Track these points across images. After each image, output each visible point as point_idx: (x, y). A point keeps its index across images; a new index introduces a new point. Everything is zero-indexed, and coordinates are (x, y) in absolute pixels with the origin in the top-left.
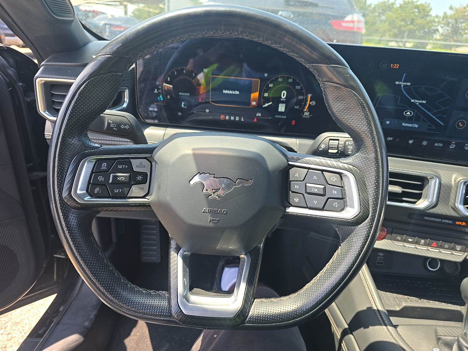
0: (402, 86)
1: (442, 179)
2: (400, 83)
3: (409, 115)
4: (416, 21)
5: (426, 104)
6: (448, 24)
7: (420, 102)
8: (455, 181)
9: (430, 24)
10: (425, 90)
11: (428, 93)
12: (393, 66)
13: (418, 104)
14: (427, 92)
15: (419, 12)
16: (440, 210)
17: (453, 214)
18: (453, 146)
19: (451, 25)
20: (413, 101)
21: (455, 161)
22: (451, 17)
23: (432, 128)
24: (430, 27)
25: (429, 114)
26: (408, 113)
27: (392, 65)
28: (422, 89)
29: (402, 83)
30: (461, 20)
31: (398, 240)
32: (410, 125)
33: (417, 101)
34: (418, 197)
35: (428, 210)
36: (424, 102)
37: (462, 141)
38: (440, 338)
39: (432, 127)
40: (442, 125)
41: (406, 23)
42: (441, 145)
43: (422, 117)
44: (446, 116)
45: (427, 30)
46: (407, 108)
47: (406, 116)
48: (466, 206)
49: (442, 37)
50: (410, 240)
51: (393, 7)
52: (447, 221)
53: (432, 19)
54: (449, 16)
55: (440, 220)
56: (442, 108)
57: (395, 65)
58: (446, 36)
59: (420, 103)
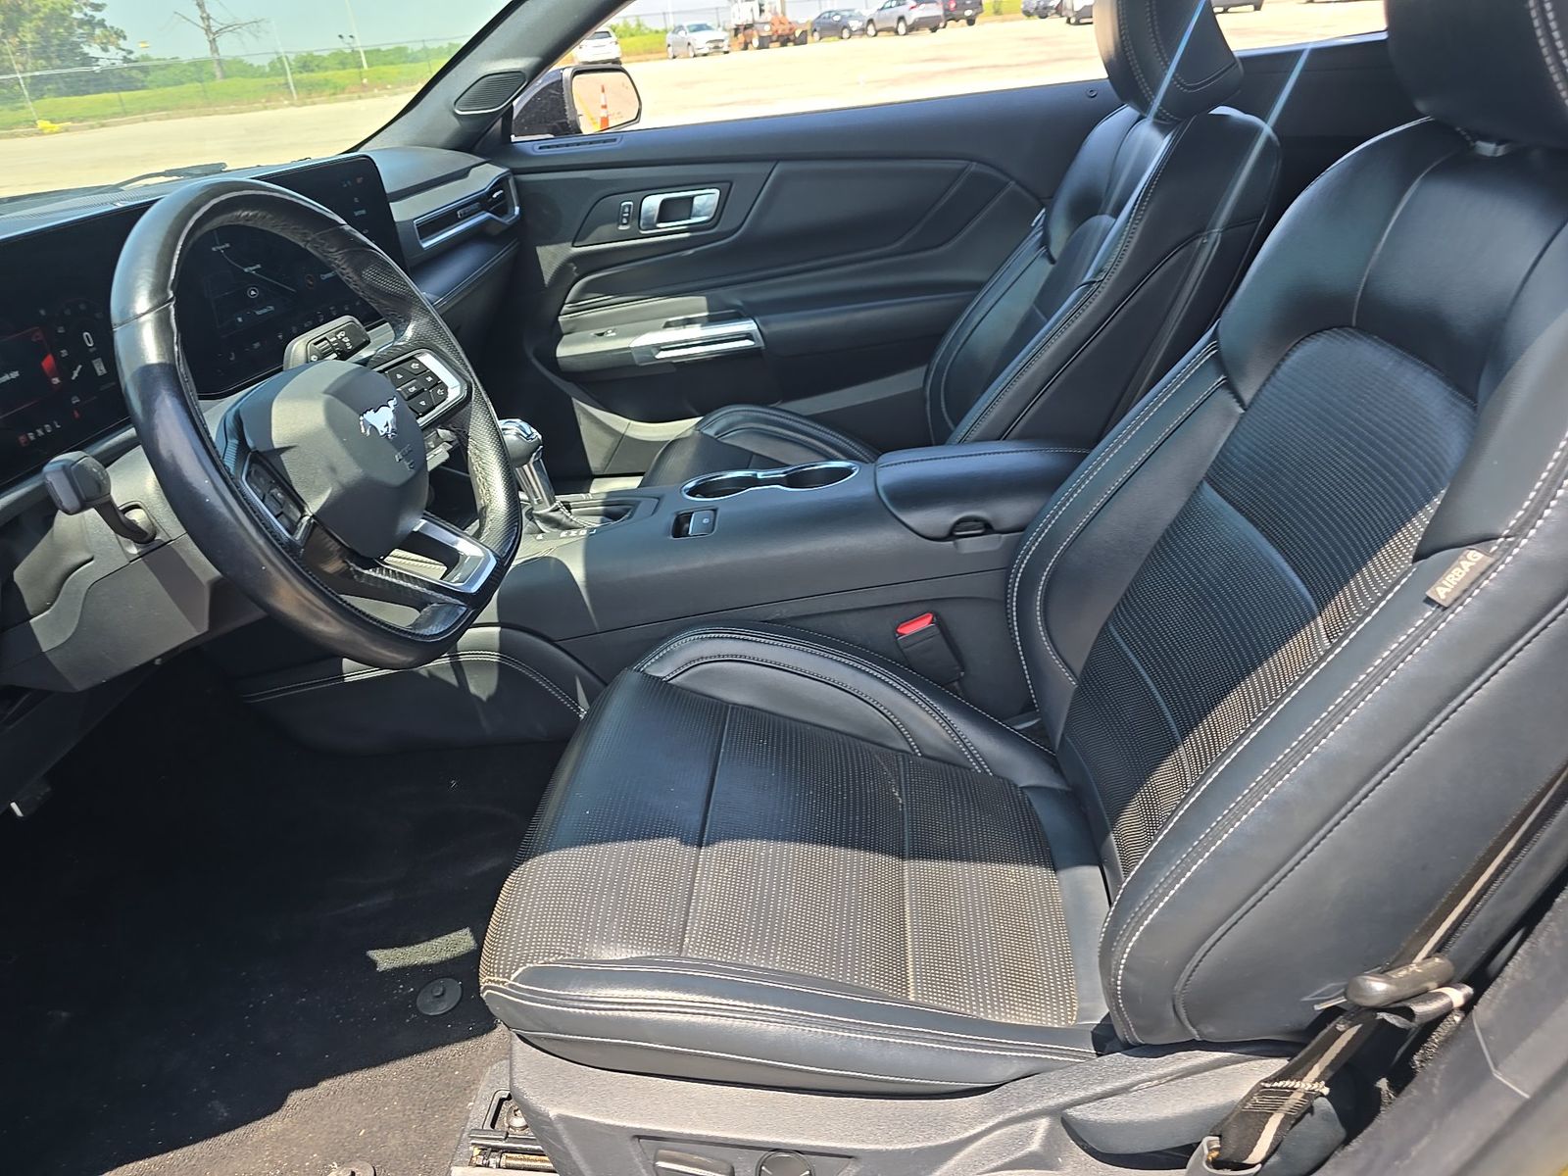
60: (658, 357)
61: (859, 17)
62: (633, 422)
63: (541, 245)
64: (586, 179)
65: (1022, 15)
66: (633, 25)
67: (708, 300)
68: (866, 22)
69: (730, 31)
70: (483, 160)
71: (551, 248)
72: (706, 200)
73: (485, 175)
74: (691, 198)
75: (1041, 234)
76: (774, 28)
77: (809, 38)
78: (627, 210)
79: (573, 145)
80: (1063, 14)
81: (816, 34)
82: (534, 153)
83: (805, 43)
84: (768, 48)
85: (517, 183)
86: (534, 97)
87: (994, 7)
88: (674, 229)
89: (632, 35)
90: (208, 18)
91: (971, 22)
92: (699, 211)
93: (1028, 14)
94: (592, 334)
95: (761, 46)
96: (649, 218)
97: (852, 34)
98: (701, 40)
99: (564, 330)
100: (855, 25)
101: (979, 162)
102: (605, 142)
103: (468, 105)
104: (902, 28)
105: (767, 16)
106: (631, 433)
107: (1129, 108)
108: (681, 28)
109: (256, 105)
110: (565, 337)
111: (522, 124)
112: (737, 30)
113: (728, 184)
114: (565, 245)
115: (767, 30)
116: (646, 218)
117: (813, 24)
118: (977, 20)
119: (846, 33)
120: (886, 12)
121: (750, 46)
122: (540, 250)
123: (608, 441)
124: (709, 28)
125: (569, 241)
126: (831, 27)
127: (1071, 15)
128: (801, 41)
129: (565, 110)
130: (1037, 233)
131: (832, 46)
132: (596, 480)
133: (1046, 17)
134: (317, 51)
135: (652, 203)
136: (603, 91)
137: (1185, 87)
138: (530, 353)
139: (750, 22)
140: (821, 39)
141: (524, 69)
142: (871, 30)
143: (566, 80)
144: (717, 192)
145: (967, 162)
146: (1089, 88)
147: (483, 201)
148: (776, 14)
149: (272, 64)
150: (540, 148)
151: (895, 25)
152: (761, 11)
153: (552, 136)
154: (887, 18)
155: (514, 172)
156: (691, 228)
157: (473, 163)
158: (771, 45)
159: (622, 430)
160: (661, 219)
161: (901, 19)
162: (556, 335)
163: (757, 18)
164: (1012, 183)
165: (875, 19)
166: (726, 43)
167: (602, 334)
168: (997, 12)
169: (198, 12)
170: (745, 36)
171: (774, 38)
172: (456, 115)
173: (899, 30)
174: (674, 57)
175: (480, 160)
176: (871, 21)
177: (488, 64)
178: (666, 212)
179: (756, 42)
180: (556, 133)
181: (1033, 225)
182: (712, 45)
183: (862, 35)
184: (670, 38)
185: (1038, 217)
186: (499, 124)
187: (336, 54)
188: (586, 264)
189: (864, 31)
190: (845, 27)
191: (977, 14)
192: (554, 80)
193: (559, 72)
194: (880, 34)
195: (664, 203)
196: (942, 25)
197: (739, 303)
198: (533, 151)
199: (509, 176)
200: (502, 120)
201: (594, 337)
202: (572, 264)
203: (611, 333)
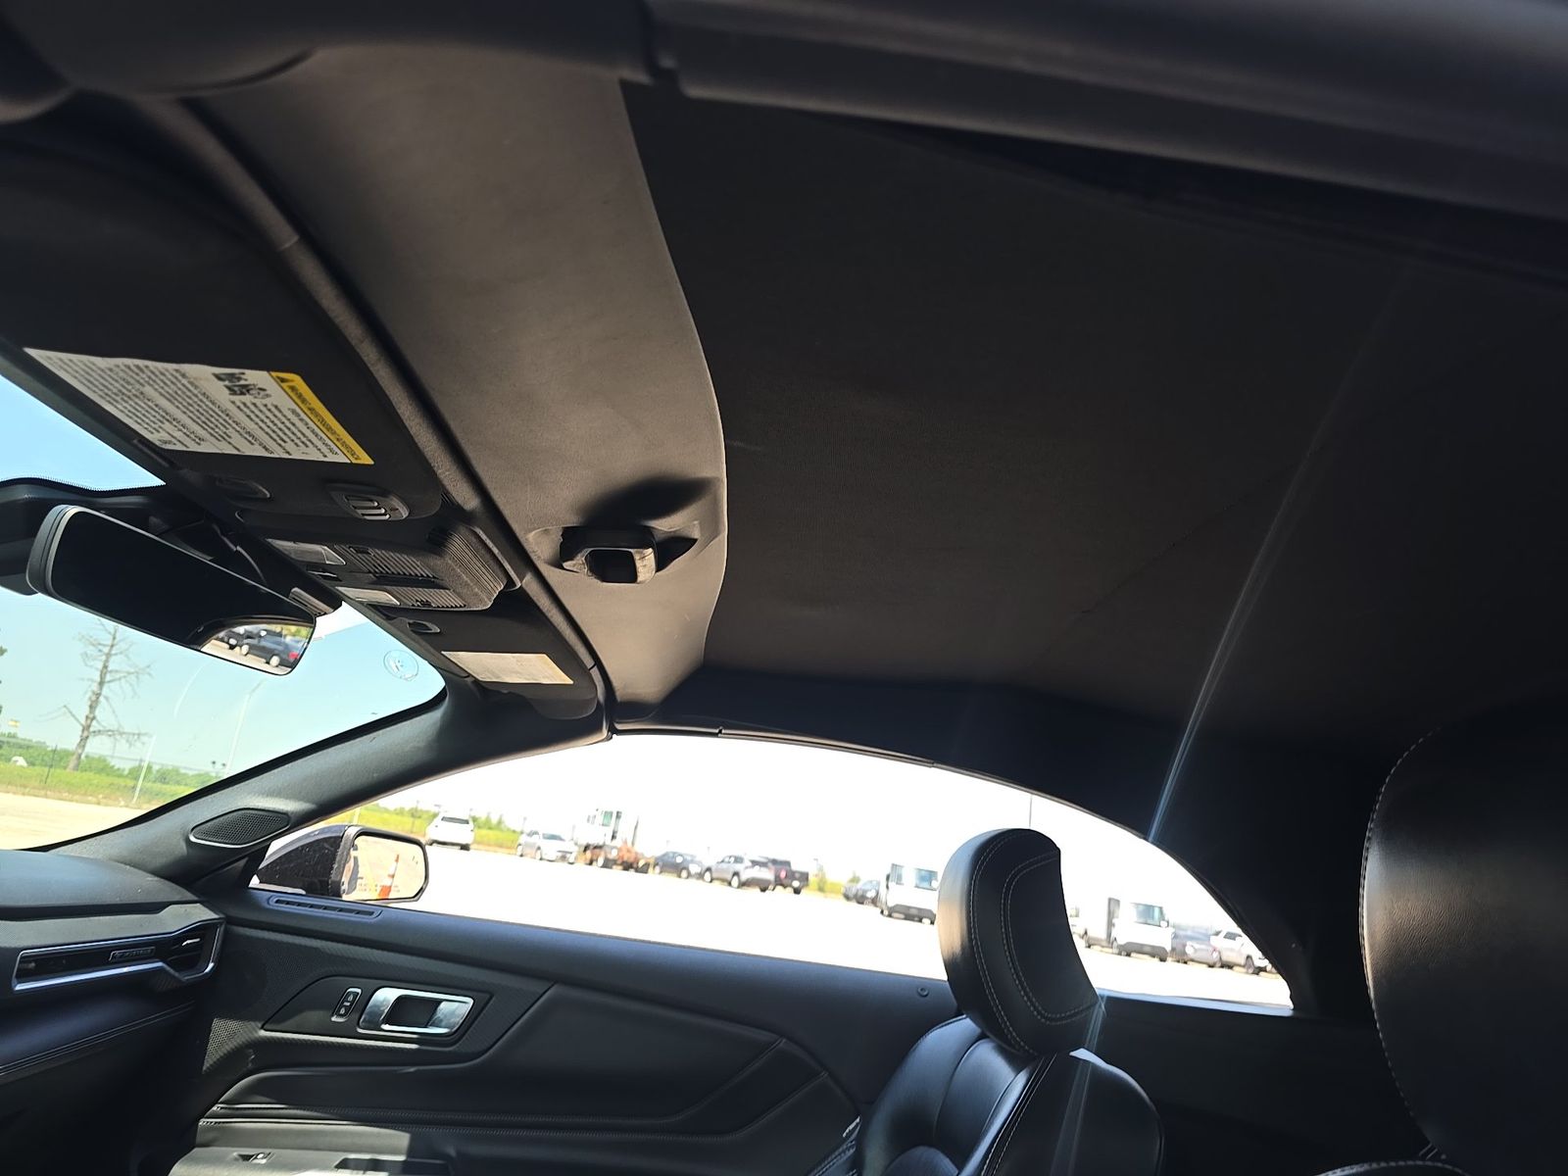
61: (699, 863)
63: (221, 1017)
64: (316, 949)
65: (842, 897)
66: (494, 821)
67: (412, 1140)
68: (704, 869)
69: (580, 846)
70: (196, 898)
71: (233, 1024)
72: (455, 1008)
73: (185, 915)
74: (439, 1002)
75: (852, 1151)
76: (621, 854)
77: (650, 870)
78: (351, 998)
79: (319, 907)
80: (878, 904)
81: (658, 869)
82: (268, 906)
83: (646, 873)
84: (611, 868)
85: (227, 934)
86: (302, 846)
87: (819, 884)
88: (402, 1036)
89: (490, 828)
90: (94, 718)
91: (797, 891)
92: (441, 1021)
93: (847, 897)
94: (235, 1154)
95: (605, 866)
96: (376, 1014)
97: (689, 875)
98: (551, 849)
99: (199, 1139)
100: (694, 869)
101: (790, 1039)
102: (358, 912)
103: (207, 835)
104: (735, 882)
105: (618, 843)
107: (968, 1020)
108: (536, 833)
109: (90, 798)
110: (195, 1150)
111: (276, 871)
112: (586, 848)
113: (488, 996)
114: (252, 1024)
115: (613, 854)
116: (370, 1014)
117: (657, 859)
118: (803, 891)
119: (684, 874)
120: (724, 866)
121: (594, 863)
122: (217, 1023)
124: (560, 839)
125: (260, 1021)
126: (672, 866)
127: (884, 907)
128: (644, 870)
129: (332, 868)
130: (848, 1149)
131: (670, 879)
133: (862, 903)
134: (185, 768)
135: (387, 996)
136: (397, 860)
137: (1043, 1016)
139: (601, 843)
140: (661, 872)
141: (292, 813)
142: (707, 876)
143: (348, 837)
144: (471, 1001)
145: (775, 1036)
146: (921, 988)
147: (164, 947)
148: (626, 842)
149: (131, 771)
150: (277, 902)
151: (729, 879)
152: (614, 837)
153: (304, 892)
154: (723, 870)
155: (230, 921)
156: (423, 1039)
157: (177, 898)
158: (614, 867)
160: (389, 1020)
161: (736, 874)
162: (185, 1144)
163: (608, 842)
164: (825, 1074)
165: (713, 869)
166: (574, 855)
167: (246, 1158)
168: (821, 889)
169: (87, 711)
170: (593, 854)
171: (619, 862)
172: (188, 841)
173: (733, 883)
174: (522, 856)
175: (190, 896)
176: (709, 869)
177: (253, 798)
178: (400, 1012)
179: (601, 861)
180: (311, 890)
181: (844, 1135)
182: (560, 854)
183: (698, 879)
184: (523, 839)
185: (851, 1127)
186: (242, 863)
187: (199, 775)
188: (268, 1054)
189: (701, 876)
190: (684, 868)
191: (803, 887)
192: (334, 835)
193: (343, 828)
194: (716, 883)
195: (400, 999)
196: (771, 887)
197: (451, 1151)
198: (268, 903)
199: (221, 924)
200: (247, 862)
201: (236, 1159)
202: (251, 1051)
203: (262, 1158)
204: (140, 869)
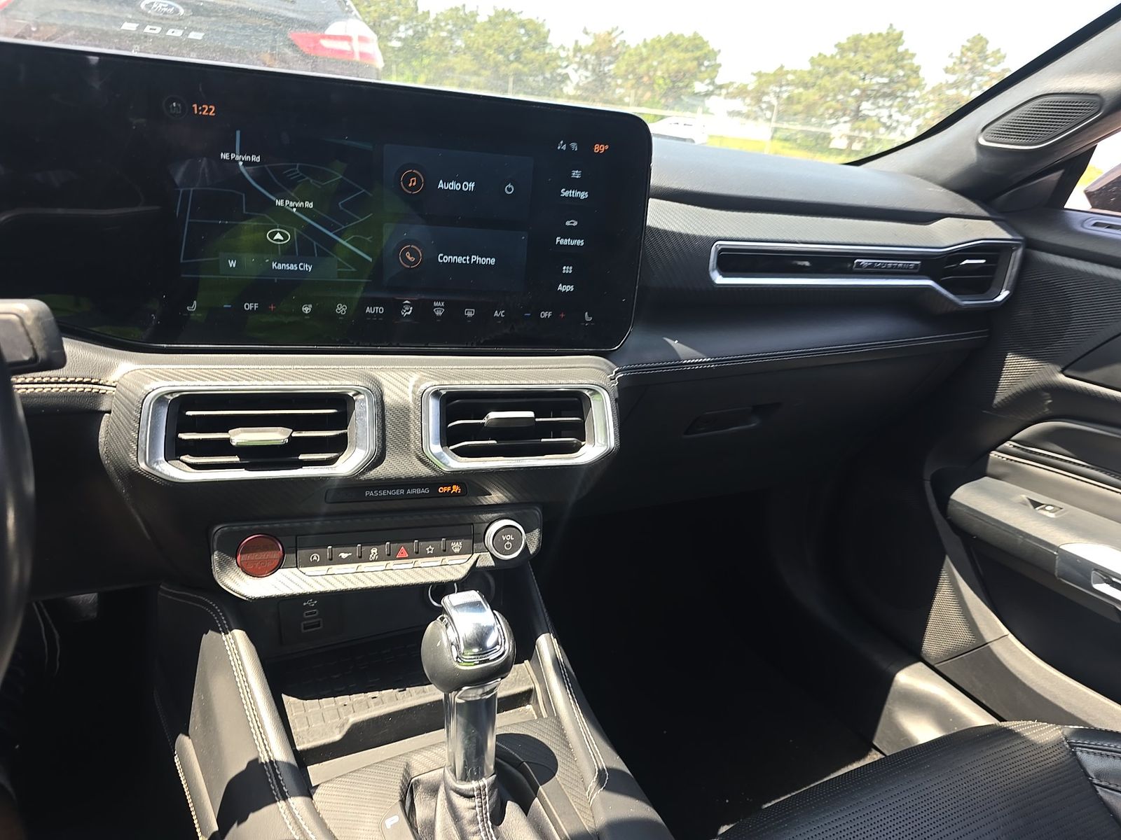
0: (241, 163)
1: (386, 391)
2: (233, 156)
3: (281, 241)
4: (525, 54)
5: (315, 210)
6: (585, 64)
7: (300, 204)
8: (414, 392)
9: (553, 64)
10: (301, 174)
11: (311, 181)
12: (198, 111)
13: (295, 210)
14: (307, 178)
15: (527, 33)
16: (392, 467)
17: (424, 471)
18: (408, 311)
19: (590, 67)
20: (279, 203)
21: (423, 345)
22: (588, 50)
23: (349, 270)
24: (554, 69)
25: (331, 234)
26: (278, 236)
27: (195, 106)
28: (294, 171)
29: (238, 158)
30: (608, 58)
31: (315, 564)
32: (293, 267)
33: (292, 204)
34: (339, 445)
35: (363, 473)
36: (310, 205)
37: (423, 297)
38: (418, 781)
39: (349, 268)
40: (369, 261)
41: (507, 56)
42: (380, 310)
43: (315, 243)
44: (371, 237)
45: (548, 75)
46: (270, 222)
47: (275, 242)
48: (452, 447)
49: (579, 93)
50: (344, 555)
51: (475, 22)
52: (418, 491)
53: (554, 51)
54: (583, 48)
55: (402, 492)
56: (358, 220)
57: (204, 106)
58: (586, 89)
59: (298, 209)
60: (1097, 587)
62: (1011, 637)
63: (1016, 352)
71: (1029, 363)
82: (1081, 230)
85: (1026, 261)
94: (1025, 496)
99: (990, 469)
103: (1003, 134)
106: (997, 648)
110: (986, 479)
114: (1051, 367)
122: (1011, 359)
123: (963, 637)
125: (1059, 364)
132: (920, 665)
138: (928, 474)
141: (1106, 92)
150: (1095, 225)
155: (1029, 243)
159: (988, 637)
162: (976, 469)
167: (1036, 504)
172: (978, 145)
177: (1056, 80)
186: (1055, 176)
198: (1082, 226)
199: (1018, 246)
200: (1063, 174)
201: (1024, 504)
202: (1047, 394)
203: (1050, 511)
204: (930, 181)
